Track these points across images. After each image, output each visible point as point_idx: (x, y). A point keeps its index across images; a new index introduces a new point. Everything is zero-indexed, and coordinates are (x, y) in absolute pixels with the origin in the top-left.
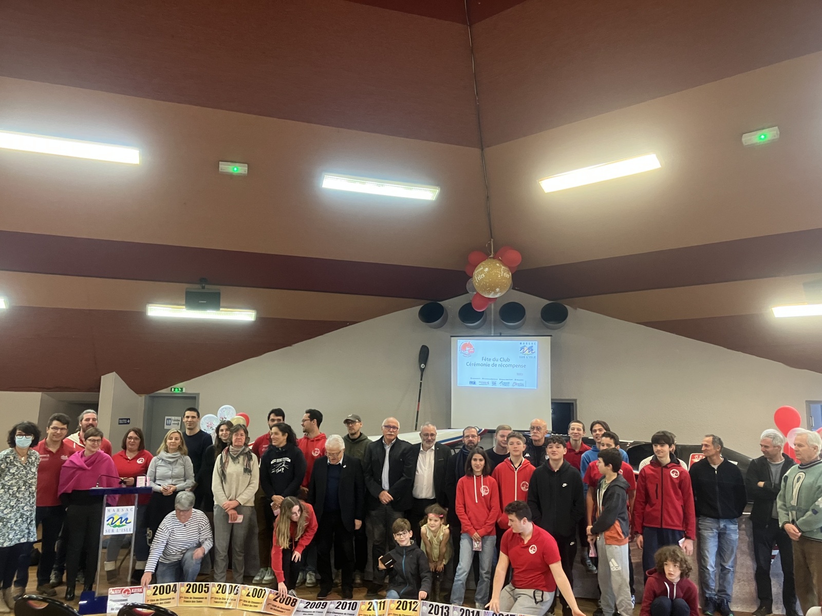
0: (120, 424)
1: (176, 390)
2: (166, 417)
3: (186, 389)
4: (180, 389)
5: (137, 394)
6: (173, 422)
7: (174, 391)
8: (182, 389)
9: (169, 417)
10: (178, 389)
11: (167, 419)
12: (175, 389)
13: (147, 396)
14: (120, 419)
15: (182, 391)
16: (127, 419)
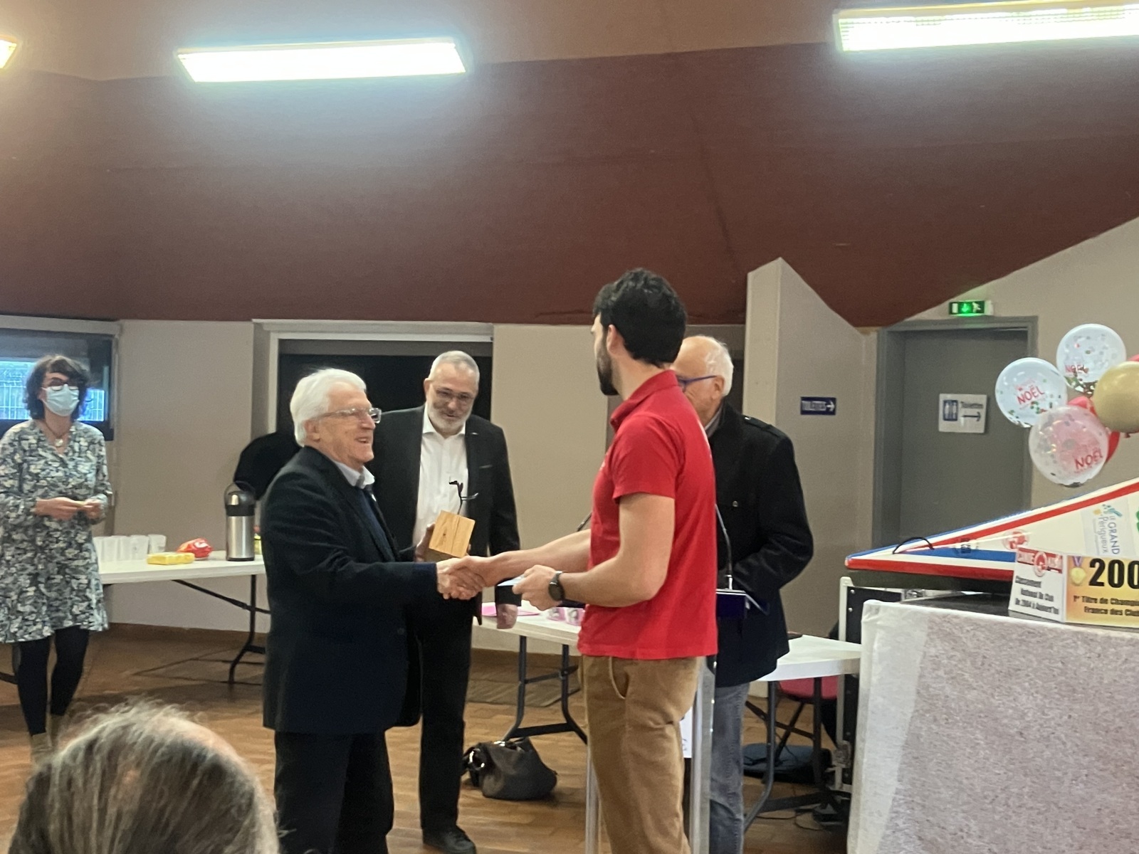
0: (804, 412)
1: (965, 308)
2: (943, 397)
3: (994, 304)
4: (976, 306)
5: (855, 325)
6: (962, 412)
7: (960, 311)
8: (981, 304)
9: (949, 397)
10: (970, 304)
11: (945, 402)
12: (960, 305)
13: (884, 331)
14: (804, 399)
15: (982, 311)
16: (827, 400)
